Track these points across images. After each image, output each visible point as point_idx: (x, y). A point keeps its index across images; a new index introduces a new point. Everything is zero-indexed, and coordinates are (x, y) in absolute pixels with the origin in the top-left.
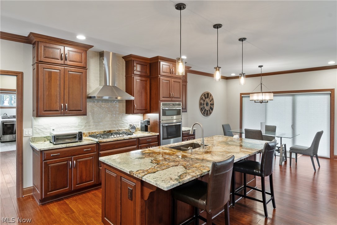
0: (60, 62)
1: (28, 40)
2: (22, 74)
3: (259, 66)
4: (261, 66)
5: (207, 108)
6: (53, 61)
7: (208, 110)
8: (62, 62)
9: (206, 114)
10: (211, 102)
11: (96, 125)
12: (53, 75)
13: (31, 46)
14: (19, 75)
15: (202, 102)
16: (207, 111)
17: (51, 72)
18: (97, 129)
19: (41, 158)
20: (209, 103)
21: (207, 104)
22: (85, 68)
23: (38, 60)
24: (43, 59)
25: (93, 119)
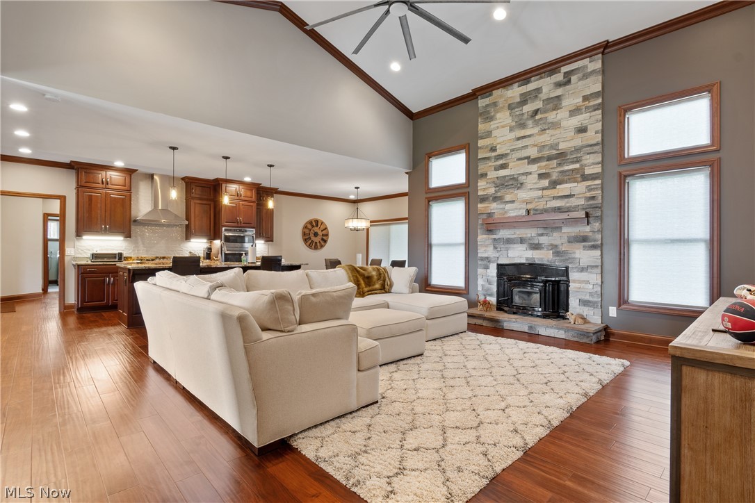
0: (101, 186)
1: (71, 166)
2: (65, 197)
3: (356, 188)
4: (357, 188)
5: (317, 239)
6: (94, 185)
7: (318, 242)
8: (104, 186)
9: (313, 247)
10: (324, 232)
11: (147, 251)
12: (93, 199)
13: (74, 171)
14: (63, 199)
15: (307, 231)
16: (316, 243)
17: (91, 196)
18: (147, 254)
19: (78, 271)
20: (320, 233)
21: (316, 234)
22: (129, 191)
23: (78, 185)
24: (83, 183)
25: (143, 244)
